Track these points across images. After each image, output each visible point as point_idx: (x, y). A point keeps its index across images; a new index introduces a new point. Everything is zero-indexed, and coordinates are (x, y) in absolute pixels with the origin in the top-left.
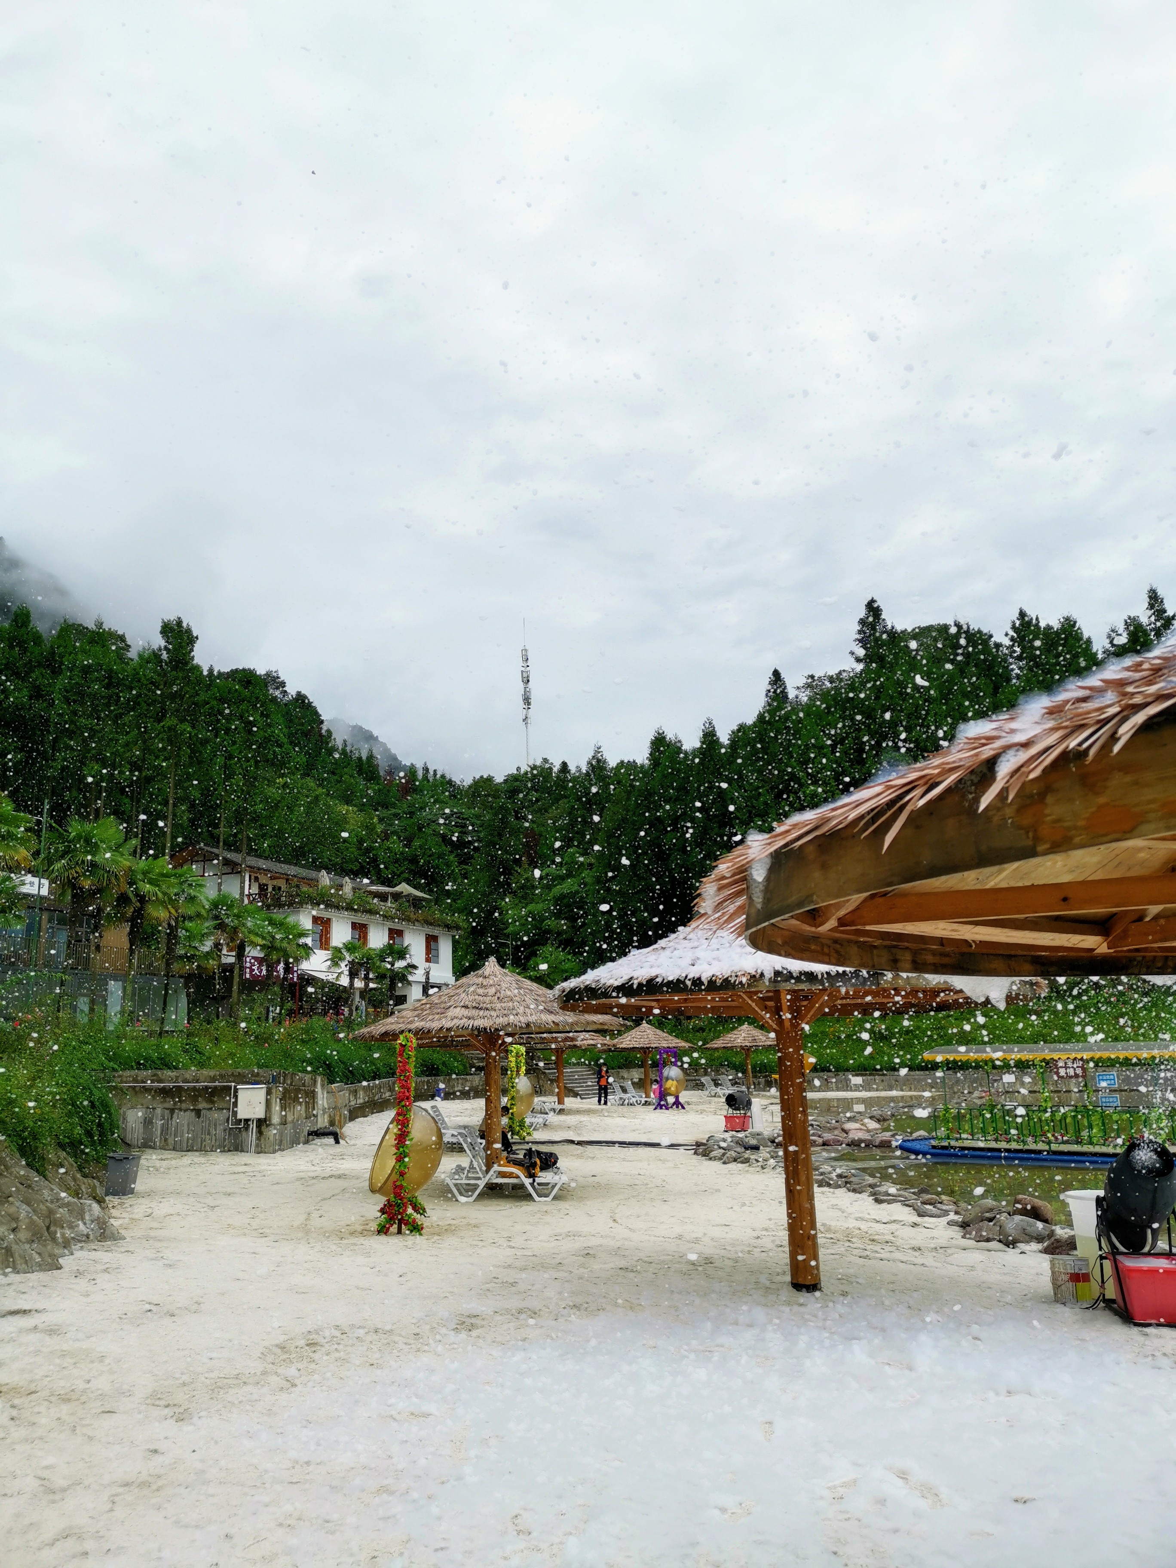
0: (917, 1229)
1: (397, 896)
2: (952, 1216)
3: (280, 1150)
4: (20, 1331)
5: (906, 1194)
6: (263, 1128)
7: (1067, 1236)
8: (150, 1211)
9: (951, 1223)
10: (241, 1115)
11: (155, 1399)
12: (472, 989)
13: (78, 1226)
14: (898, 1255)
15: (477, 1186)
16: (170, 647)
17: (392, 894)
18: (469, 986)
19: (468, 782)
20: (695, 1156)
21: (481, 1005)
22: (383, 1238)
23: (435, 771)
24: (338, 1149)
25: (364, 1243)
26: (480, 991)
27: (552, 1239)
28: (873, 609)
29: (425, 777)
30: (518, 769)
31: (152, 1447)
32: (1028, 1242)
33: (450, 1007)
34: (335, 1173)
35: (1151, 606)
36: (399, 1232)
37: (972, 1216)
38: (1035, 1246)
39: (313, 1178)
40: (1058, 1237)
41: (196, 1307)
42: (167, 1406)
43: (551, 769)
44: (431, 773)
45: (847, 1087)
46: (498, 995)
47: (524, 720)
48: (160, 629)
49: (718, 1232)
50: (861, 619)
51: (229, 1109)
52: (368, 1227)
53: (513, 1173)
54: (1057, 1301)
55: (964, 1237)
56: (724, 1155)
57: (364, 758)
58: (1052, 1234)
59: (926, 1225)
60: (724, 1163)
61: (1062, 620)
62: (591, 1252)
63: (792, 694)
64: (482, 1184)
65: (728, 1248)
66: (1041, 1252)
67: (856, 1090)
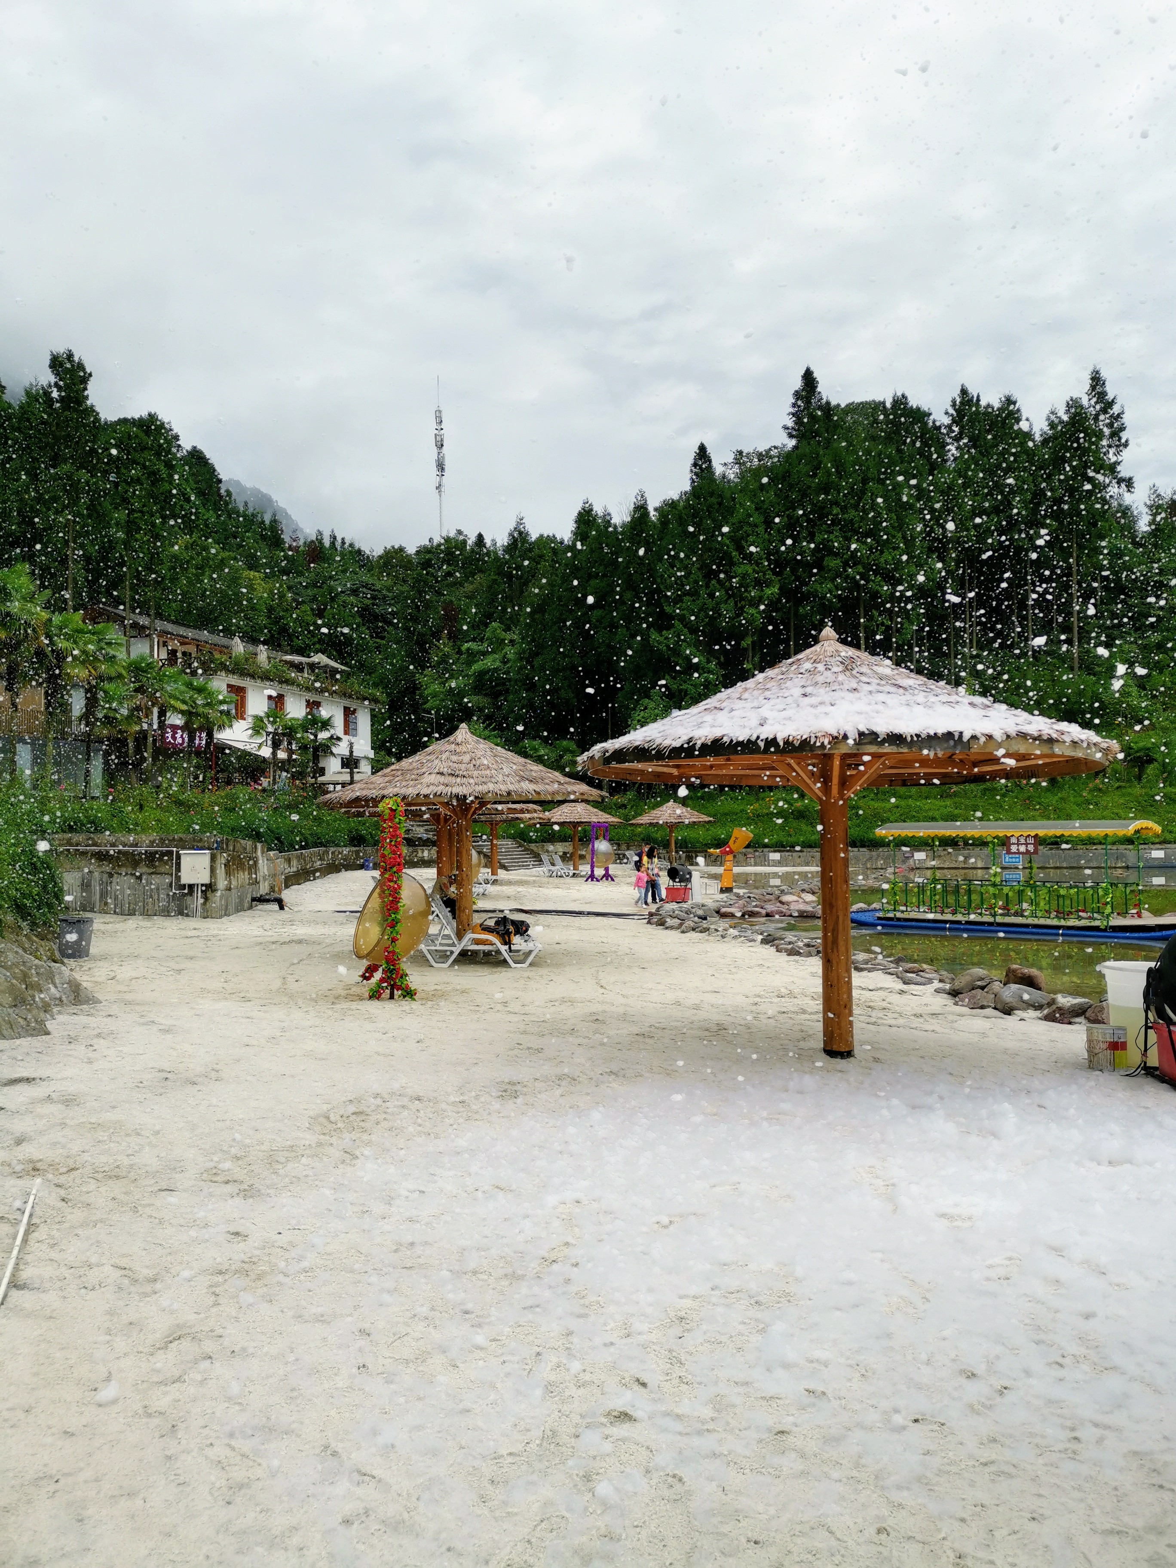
0: (904, 996)
1: (312, 666)
2: (936, 984)
3: (226, 915)
4: (34, 1102)
5: (886, 963)
6: (209, 894)
7: (1069, 1004)
8: (113, 974)
9: (937, 991)
10: (186, 879)
11: (212, 1175)
12: (444, 756)
13: (49, 989)
14: (901, 1021)
15: (452, 952)
16: (61, 383)
17: (308, 664)
18: (441, 753)
19: (378, 551)
20: (649, 925)
21: (457, 772)
22: (375, 1003)
23: (343, 539)
24: (283, 915)
25: (358, 1007)
26: (454, 758)
27: (549, 1005)
28: (809, 379)
29: (333, 543)
30: (431, 540)
31: (233, 1229)
32: (1024, 1009)
33: (424, 773)
34: (295, 938)
35: (1093, 388)
36: (392, 997)
37: (962, 985)
38: (1032, 1013)
39: (273, 943)
40: (1060, 1005)
41: (214, 1074)
42: (227, 1182)
43: (464, 542)
44: (339, 539)
45: (765, 862)
46: (474, 762)
47: (437, 488)
48: (48, 362)
49: (711, 998)
50: (796, 391)
51: (172, 875)
52: (351, 992)
53: (487, 940)
54: (1090, 1067)
55: (956, 1004)
56: (681, 925)
57: (267, 522)
58: (1053, 1002)
59: (914, 993)
60: (683, 932)
61: (1003, 399)
62: (600, 1018)
63: (718, 470)
64: (457, 950)
65: (733, 1014)
66: (1040, 1019)
67: (773, 866)
